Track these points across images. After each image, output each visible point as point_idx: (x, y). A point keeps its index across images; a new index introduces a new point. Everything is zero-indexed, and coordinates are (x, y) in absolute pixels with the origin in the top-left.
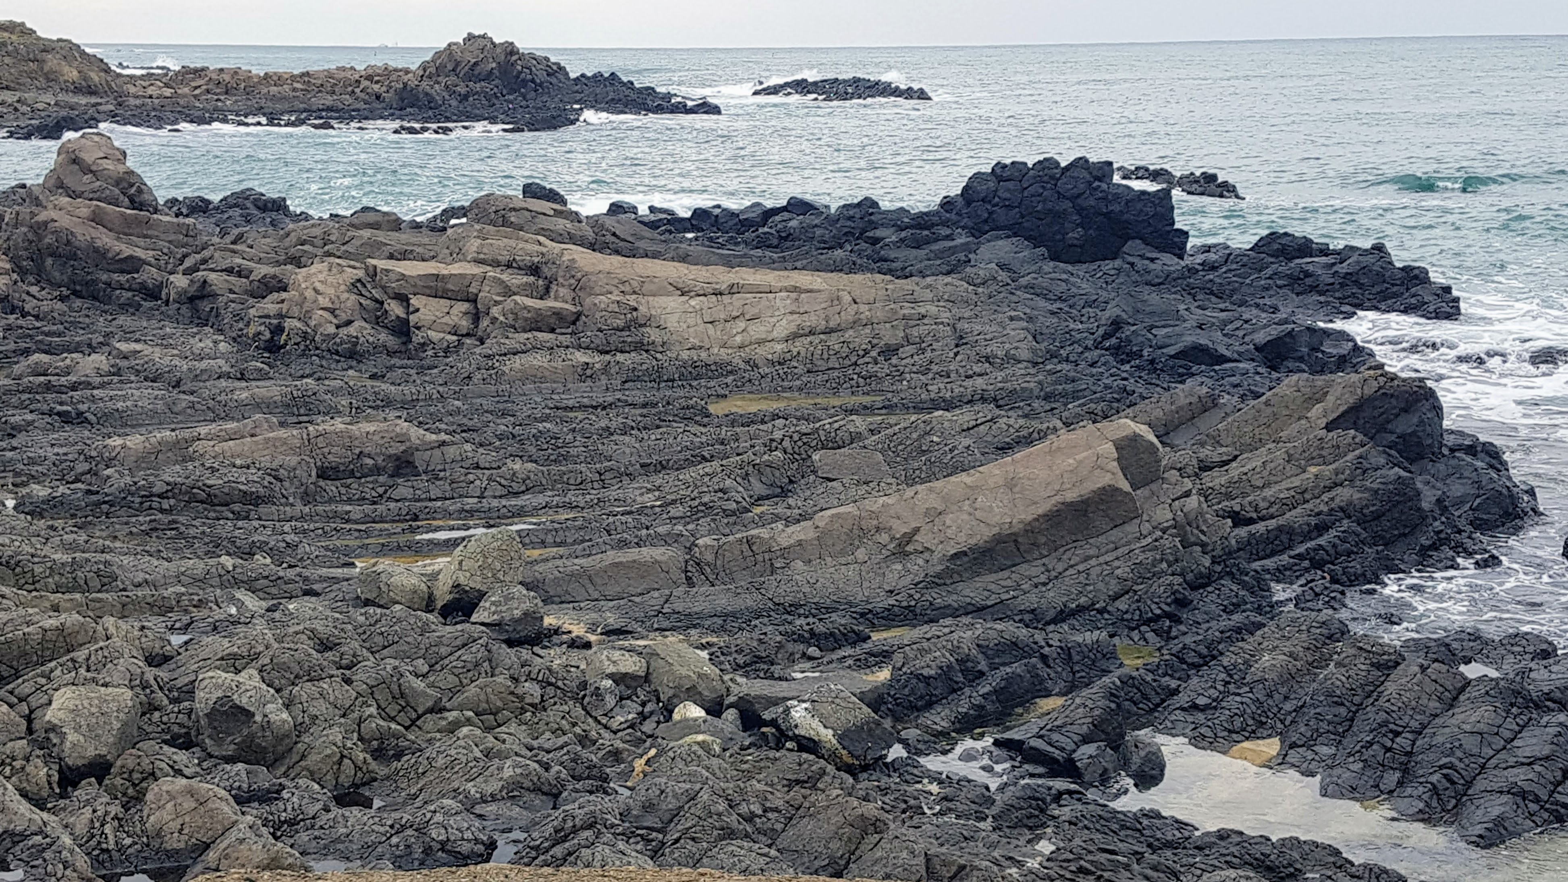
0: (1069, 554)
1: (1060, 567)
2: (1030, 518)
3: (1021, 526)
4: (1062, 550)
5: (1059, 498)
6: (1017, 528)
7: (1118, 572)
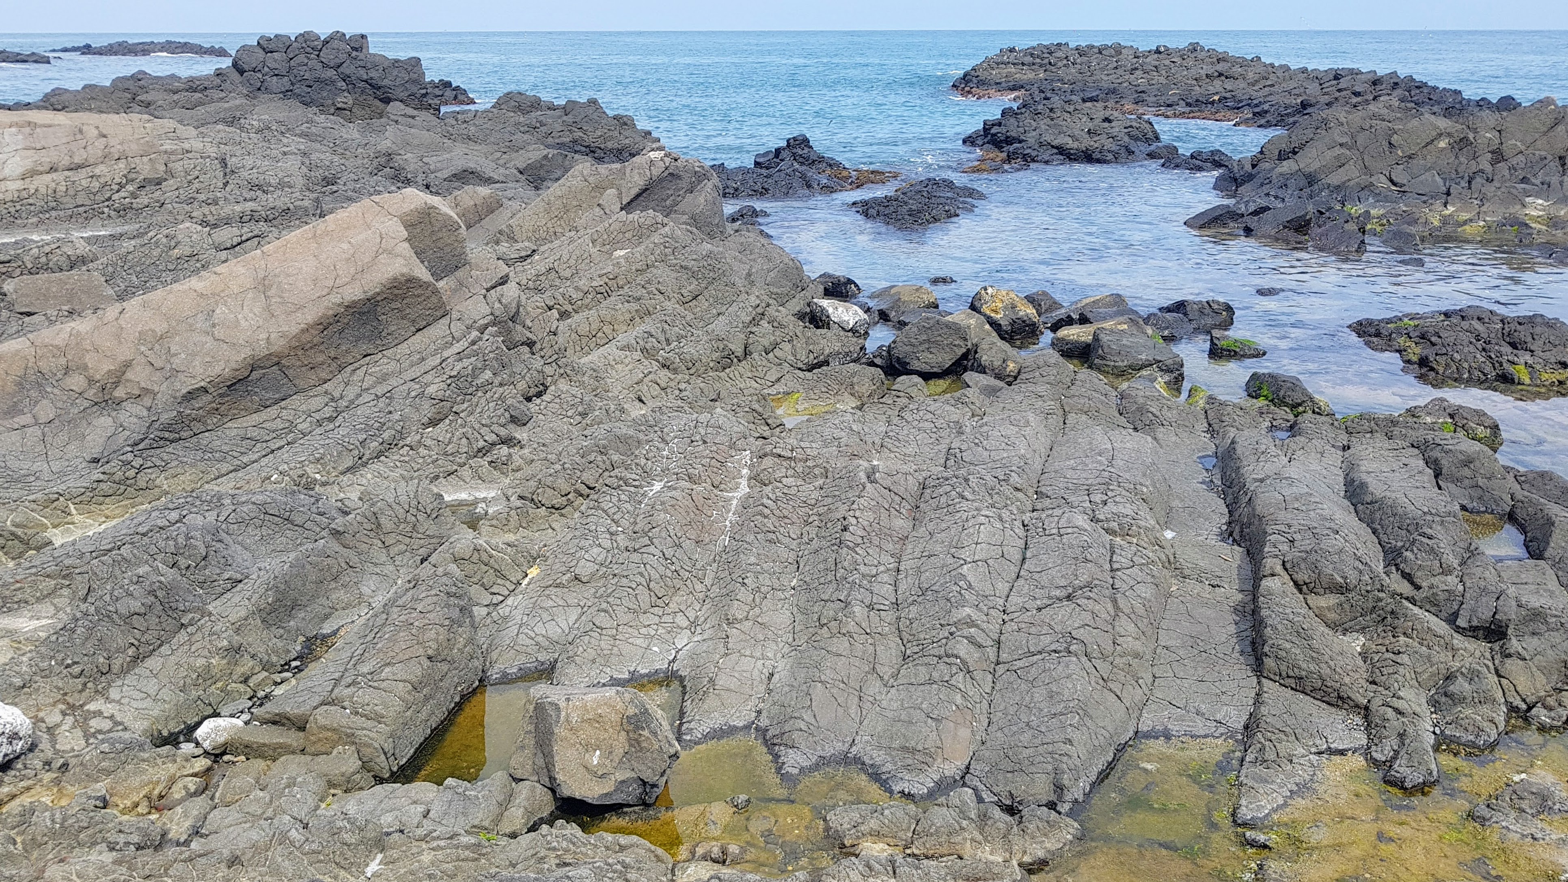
0: (360, 373)
1: (351, 392)
2: (295, 330)
3: (282, 342)
4: (349, 369)
5: (336, 299)
6: (279, 345)
7: (432, 390)
